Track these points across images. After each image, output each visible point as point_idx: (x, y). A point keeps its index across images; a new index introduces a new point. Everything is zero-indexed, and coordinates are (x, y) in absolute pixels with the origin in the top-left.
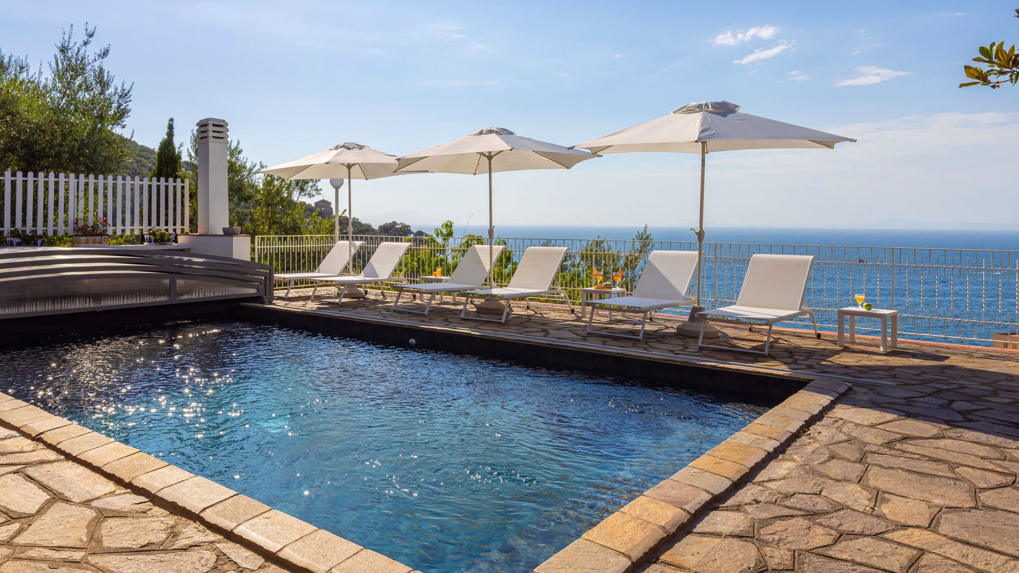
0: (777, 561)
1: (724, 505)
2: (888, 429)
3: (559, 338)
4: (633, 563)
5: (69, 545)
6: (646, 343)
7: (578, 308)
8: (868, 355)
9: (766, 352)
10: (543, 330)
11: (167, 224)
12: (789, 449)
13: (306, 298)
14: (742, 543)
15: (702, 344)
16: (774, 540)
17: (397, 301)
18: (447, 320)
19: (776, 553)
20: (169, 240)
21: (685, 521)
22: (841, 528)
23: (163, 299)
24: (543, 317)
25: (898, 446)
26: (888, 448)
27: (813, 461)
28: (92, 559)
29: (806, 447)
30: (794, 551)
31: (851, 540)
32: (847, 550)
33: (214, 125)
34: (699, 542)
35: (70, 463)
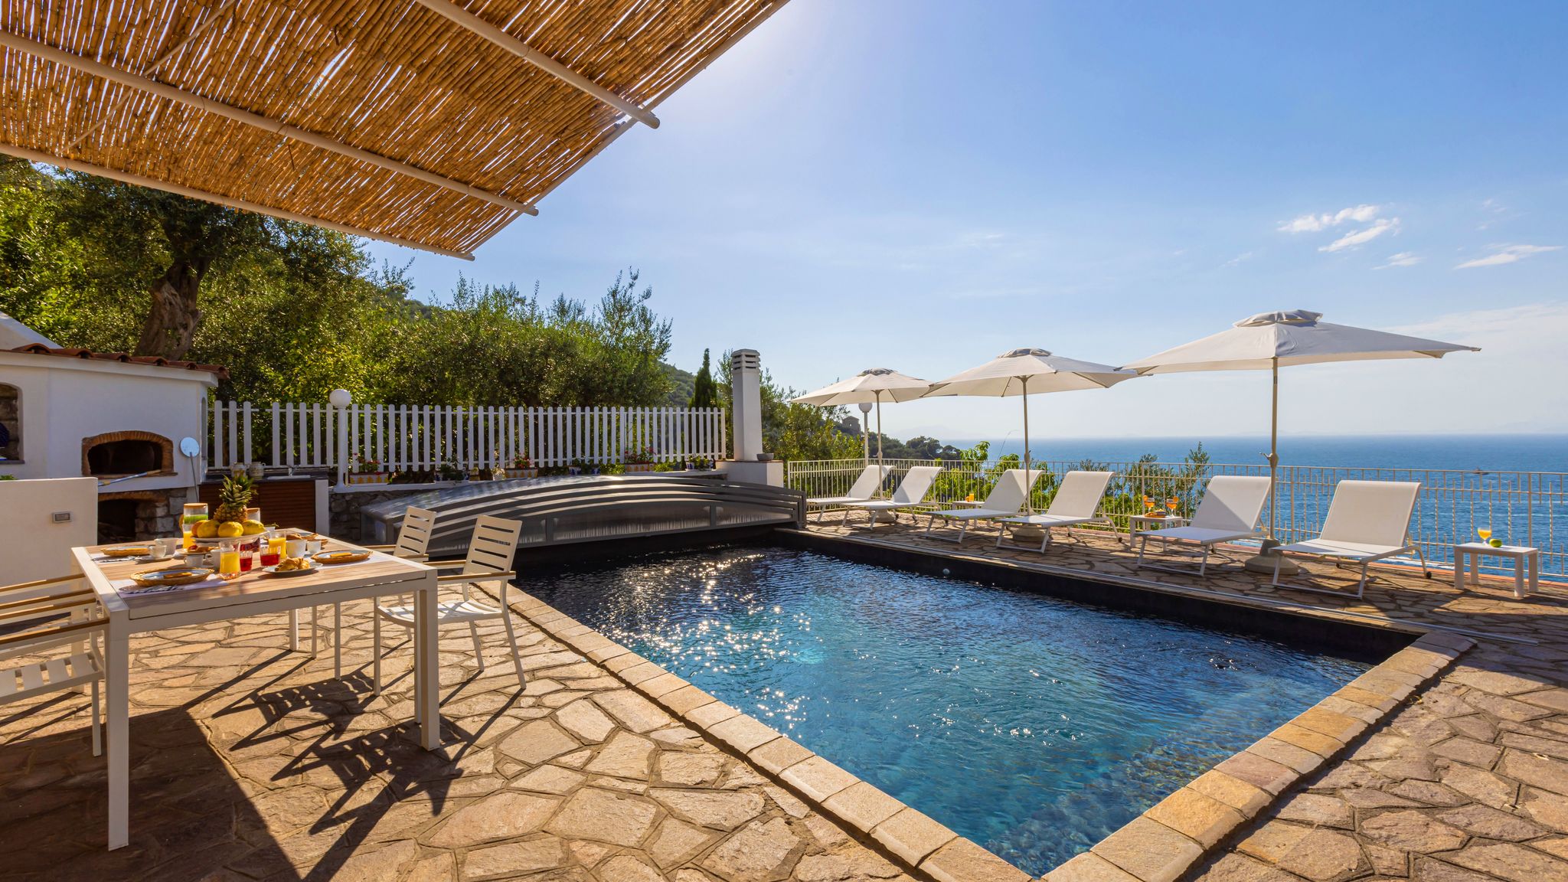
0: (1386, 863)
1: (1314, 787)
2: (1530, 701)
3: (1106, 572)
4: (1205, 851)
5: (633, 777)
6: (1208, 579)
7: (1126, 536)
8: (1496, 602)
9: (1360, 596)
10: (1088, 562)
11: (705, 451)
12: (1396, 720)
13: (838, 523)
14: (1339, 836)
15: (1278, 582)
16: (1381, 837)
17: (930, 527)
18: (981, 549)
19: (1385, 854)
20: (708, 467)
21: (1267, 804)
22: (1470, 828)
23: (704, 525)
24: (1087, 546)
25: (1546, 725)
26: (1531, 726)
27: (1429, 738)
28: (655, 793)
29: (1419, 718)
30: (1408, 853)
31: (1485, 845)
32: (1481, 859)
33: (747, 356)
34: (1284, 831)
35: (631, 692)
